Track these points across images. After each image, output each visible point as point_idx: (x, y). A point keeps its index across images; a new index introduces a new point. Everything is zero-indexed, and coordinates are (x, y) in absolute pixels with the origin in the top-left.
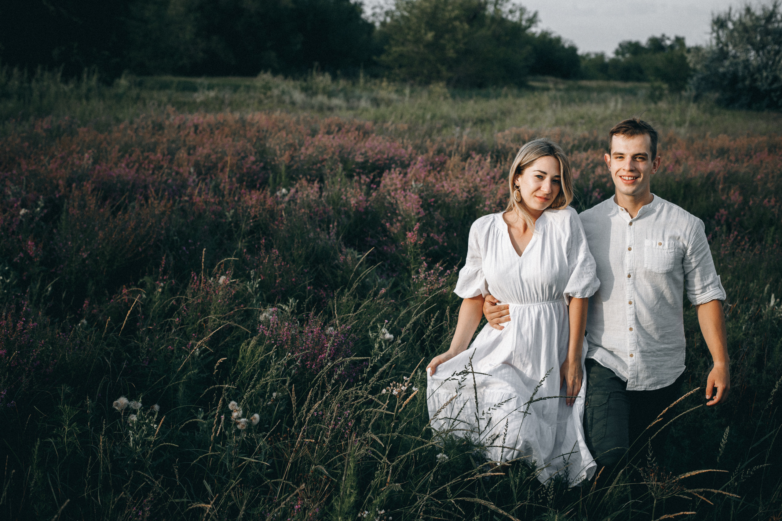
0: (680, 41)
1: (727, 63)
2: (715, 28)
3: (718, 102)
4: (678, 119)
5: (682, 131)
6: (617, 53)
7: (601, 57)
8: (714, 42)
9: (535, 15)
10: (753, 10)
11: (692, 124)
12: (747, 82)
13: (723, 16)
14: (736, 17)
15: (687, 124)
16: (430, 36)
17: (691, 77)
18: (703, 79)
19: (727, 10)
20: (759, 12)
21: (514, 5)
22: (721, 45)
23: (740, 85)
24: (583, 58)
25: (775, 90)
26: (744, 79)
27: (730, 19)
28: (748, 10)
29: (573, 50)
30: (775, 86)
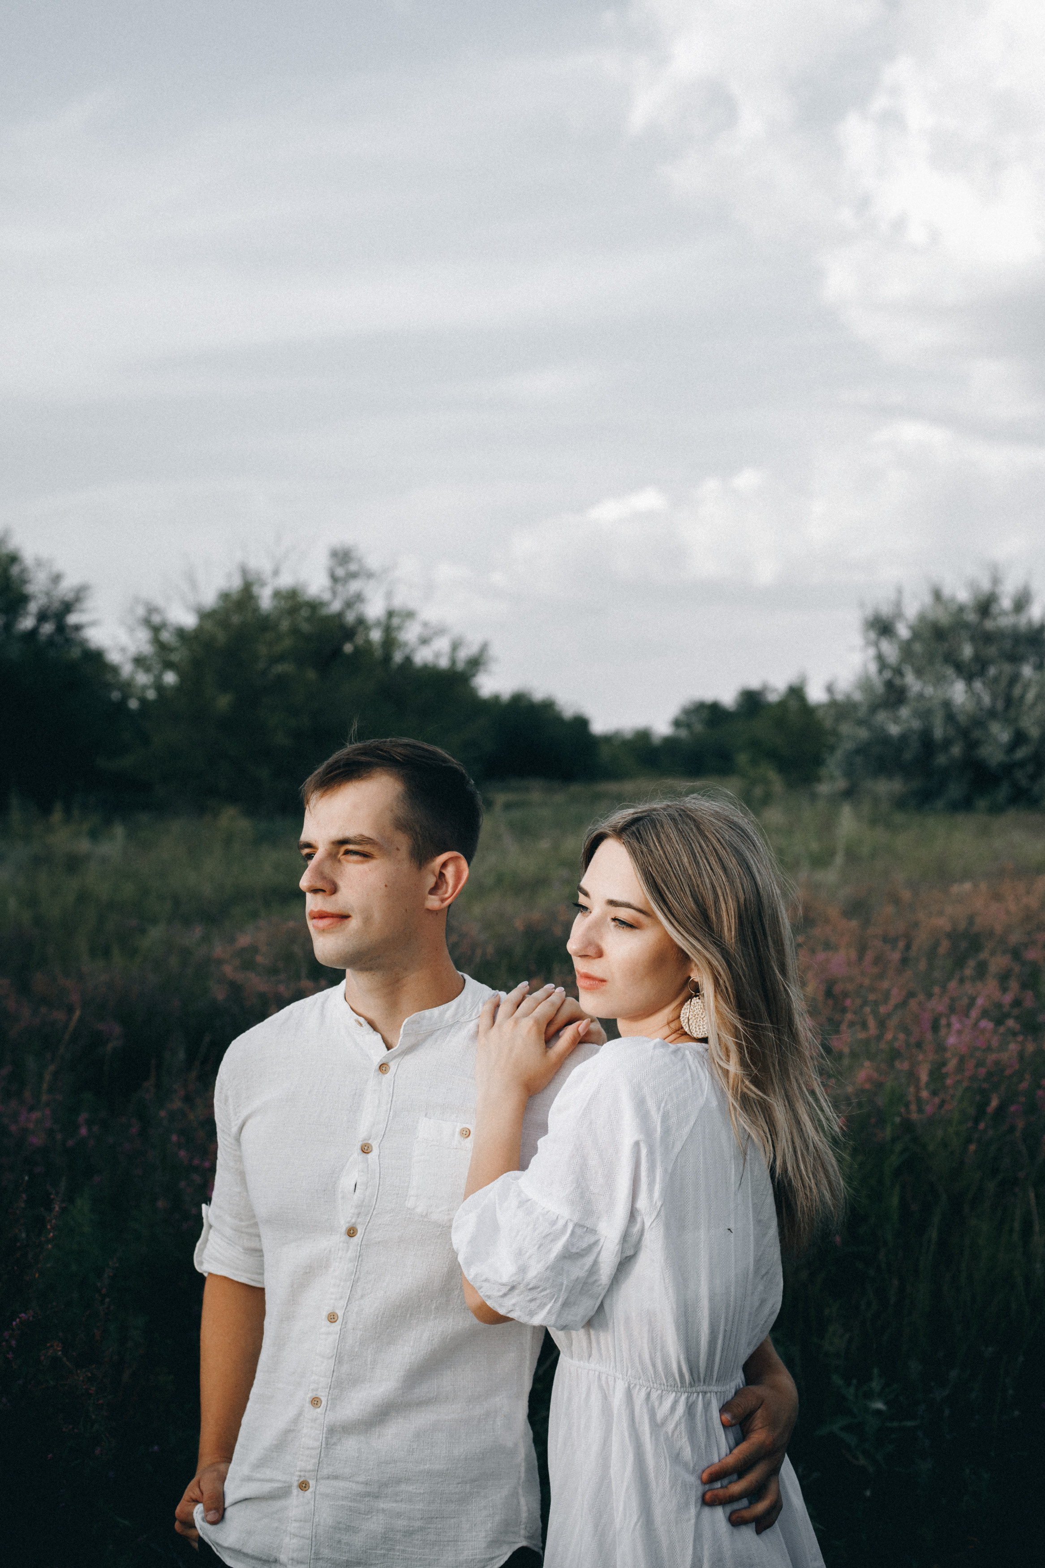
0: (796, 692)
1: (904, 712)
2: (872, 635)
3: (900, 803)
4: (814, 846)
5: (830, 876)
6: (677, 723)
7: (643, 736)
8: (873, 668)
9: (484, 648)
10: (947, 592)
11: (852, 856)
12: (956, 750)
13: (886, 610)
14: (912, 609)
15: (839, 859)
16: (223, 702)
17: (832, 749)
18: (858, 751)
19: (893, 596)
20: (963, 596)
21: (425, 625)
22: (888, 674)
23: (941, 760)
24: (607, 739)
25: (1021, 764)
26: (947, 743)
27: (899, 614)
28: (937, 595)
29: (581, 723)
30: (1021, 753)
